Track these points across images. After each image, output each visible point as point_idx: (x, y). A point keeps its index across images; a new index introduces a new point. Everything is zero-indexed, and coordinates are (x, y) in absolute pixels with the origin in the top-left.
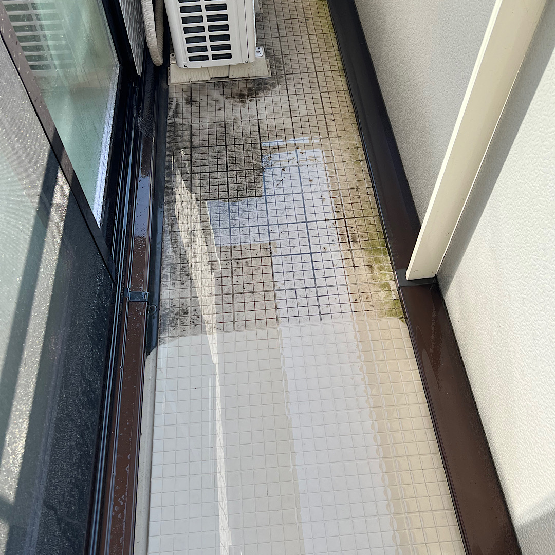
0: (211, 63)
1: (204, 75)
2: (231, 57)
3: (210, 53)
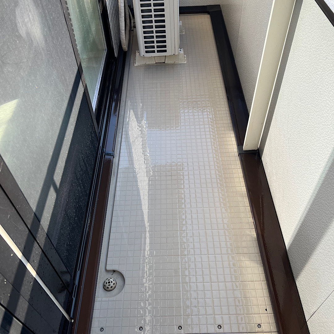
0: (156, 54)
1: (153, 61)
2: (166, 52)
3: (156, 49)
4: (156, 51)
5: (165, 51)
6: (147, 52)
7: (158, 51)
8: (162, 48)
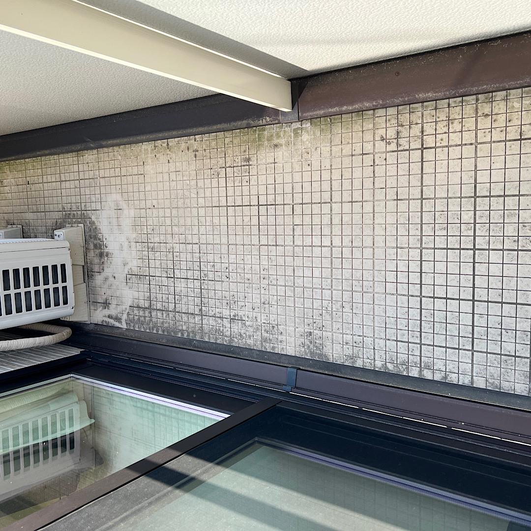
4: (64, 284)
5: (63, 266)
6: (65, 302)
7: (64, 280)
8: (58, 272)
